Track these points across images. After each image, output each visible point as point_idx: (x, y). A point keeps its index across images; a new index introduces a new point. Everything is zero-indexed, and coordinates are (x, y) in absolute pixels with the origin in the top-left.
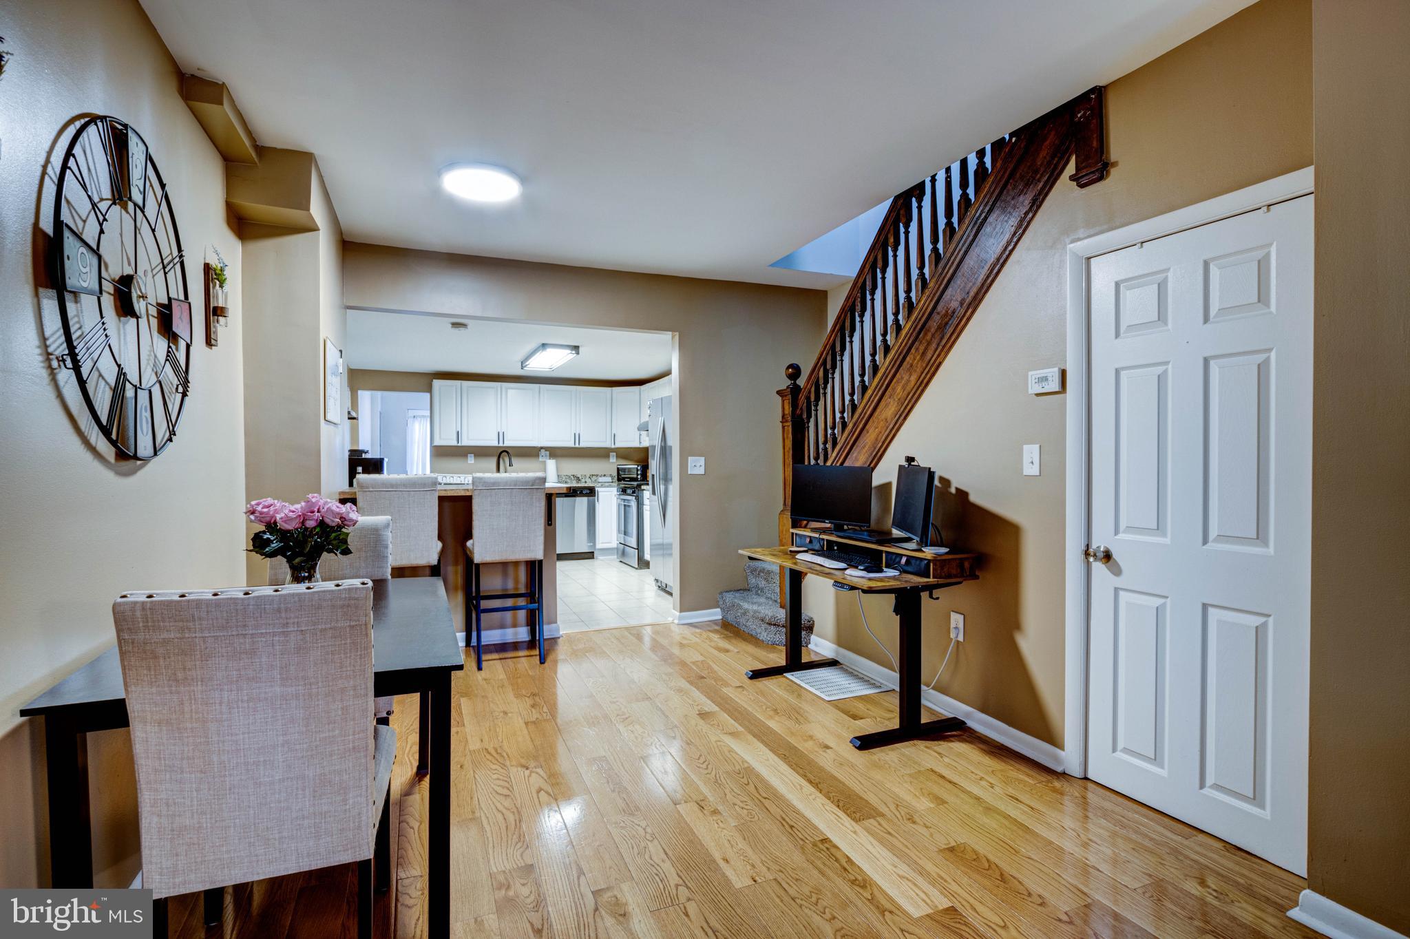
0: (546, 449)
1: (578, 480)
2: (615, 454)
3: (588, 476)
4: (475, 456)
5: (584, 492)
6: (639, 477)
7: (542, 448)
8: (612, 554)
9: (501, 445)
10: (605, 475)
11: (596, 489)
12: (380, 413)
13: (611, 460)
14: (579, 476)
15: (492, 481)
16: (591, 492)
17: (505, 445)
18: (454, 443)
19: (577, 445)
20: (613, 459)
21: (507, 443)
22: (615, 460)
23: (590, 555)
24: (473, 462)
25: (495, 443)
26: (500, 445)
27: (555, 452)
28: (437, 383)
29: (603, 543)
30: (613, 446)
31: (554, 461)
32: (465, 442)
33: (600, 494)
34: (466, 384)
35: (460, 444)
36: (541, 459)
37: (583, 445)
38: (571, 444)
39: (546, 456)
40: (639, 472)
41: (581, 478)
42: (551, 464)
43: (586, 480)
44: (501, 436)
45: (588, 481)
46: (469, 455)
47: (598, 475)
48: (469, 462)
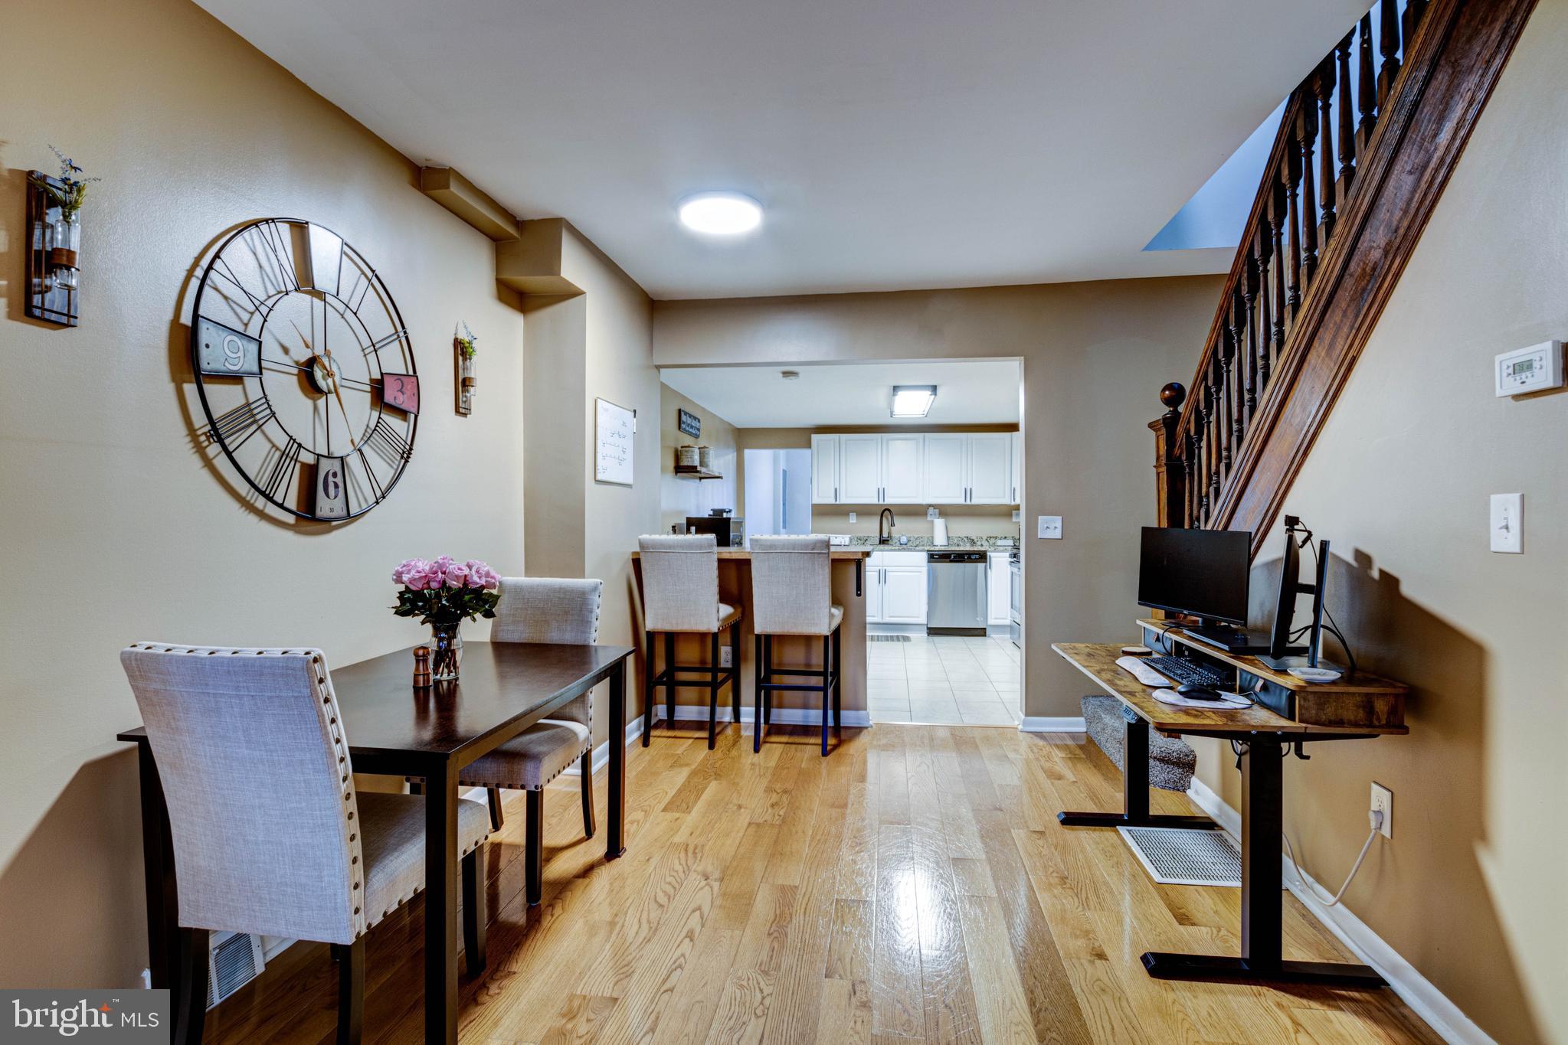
0: (935, 506)
1: (973, 542)
3: (984, 538)
4: (857, 515)
5: (973, 557)
7: (930, 505)
8: (1004, 633)
9: (881, 502)
10: (1005, 538)
11: (988, 554)
12: (785, 472)
13: (1014, 520)
14: (974, 538)
15: (769, 544)
16: (982, 557)
17: (885, 503)
18: (833, 502)
19: (968, 502)
21: (889, 501)
23: (981, 632)
24: (855, 521)
25: (875, 501)
27: (945, 511)
28: (815, 438)
29: (996, 618)
30: (1013, 503)
31: (943, 521)
32: (844, 500)
33: (993, 559)
34: (844, 437)
35: (838, 502)
36: (929, 518)
37: (976, 501)
38: (961, 501)
39: (935, 514)
41: (976, 540)
42: (939, 524)
43: (983, 543)
44: (881, 492)
45: (984, 545)
46: (851, 514)
47: (996, 538)
48: (851, 521)
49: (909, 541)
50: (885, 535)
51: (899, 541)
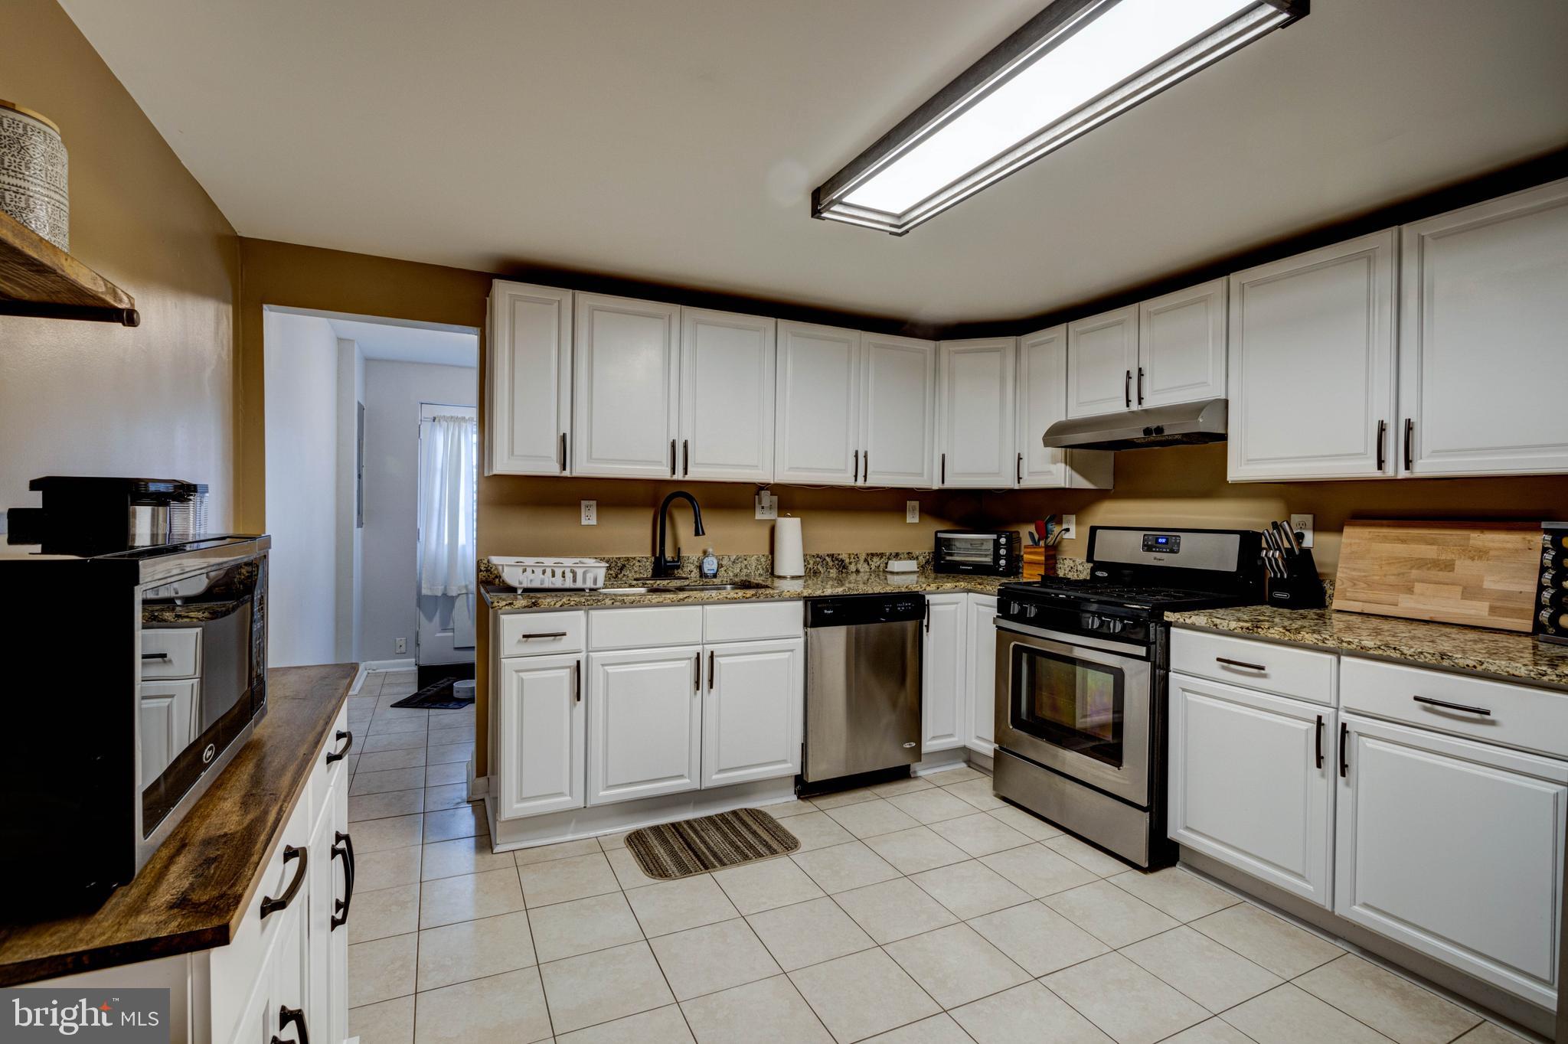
0: (773, 489)
1: (842, 567)
2: (916, 504)
3: (862, 557)
4: (599, 506)
5: (900, 608)
6: (1003, 562)
9: (679, 476)
13: (909, 520)
14: (844, 556)
16: (917, 605)
17: (687, 478)
18: (553, 469)
19: (860, 482)
20: (912, 518)
21: (696, 473)
22: (916, 520)
23: (903, 772)
24: (594, 521)
25: (662, 472)
26: (675, 477)
27: (791, 500)
28: (504, 292)
30: (938, 486)
31: (797, 520)
32: (583, 466)
34: (587, 300)
35: (567, 473)
36: (759, 516)
37: (874, 481)
38: (845, 479)
39: (771, 507)
40: (1003, 552)
41: (847, 561)
42: (790, 528)
43: (859, 566)
44: (680, 452)
45: (861, 570)
46: (583, 503)
47: (881, 555)
48: (584, 522)
49: (720, 566)
50: (669, 554)
51: (700, 568)
